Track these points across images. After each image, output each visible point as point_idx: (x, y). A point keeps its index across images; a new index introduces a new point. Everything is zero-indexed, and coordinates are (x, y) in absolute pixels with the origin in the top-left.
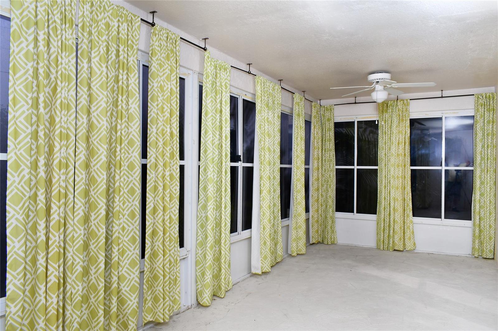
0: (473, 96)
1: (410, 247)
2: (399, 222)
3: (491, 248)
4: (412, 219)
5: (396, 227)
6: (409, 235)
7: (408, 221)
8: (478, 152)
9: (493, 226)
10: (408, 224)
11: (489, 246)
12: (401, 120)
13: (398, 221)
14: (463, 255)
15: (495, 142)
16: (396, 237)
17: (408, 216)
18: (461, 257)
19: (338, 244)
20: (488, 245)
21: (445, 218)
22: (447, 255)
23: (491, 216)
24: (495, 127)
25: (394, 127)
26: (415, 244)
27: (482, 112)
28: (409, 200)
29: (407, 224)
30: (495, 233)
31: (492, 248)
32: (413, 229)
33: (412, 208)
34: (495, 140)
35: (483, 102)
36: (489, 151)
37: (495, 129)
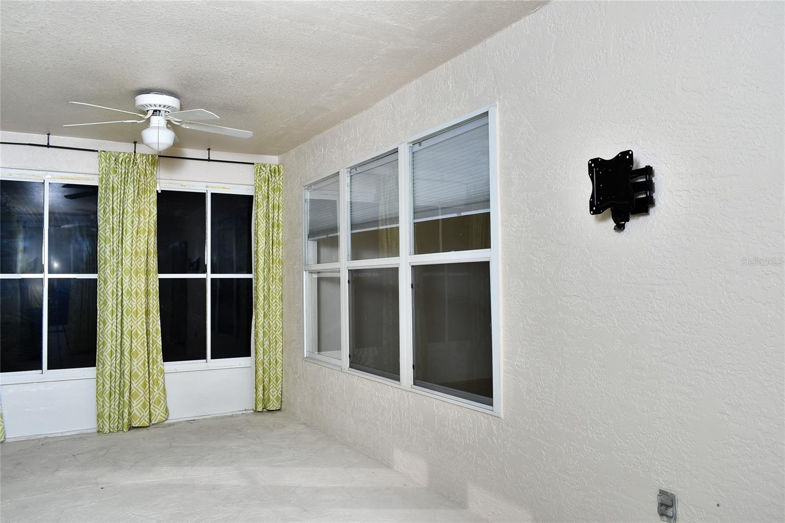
0: (252, 165)
1: (159, 417)
2: (141, 375)
3: (278, 394)
4: (162, 367)
5: (134, 385)
6: (157, 396)
7: (155, 371)
8: (261, 250)
9: (280, 361)
10: (155, 377)
11: (276, 391)
12: (139, 193)
13: (139, 373)
14: (238, 413)
15: (281, 237)
16: (135, 403)
17: (155, 361)
18: (237, 416)
19: (7, 441)
20: (275, 389)
21: (212, 358)
22: (217, 418)
23: (278, 345)
24: (281, 215)
25: (130, 201)
26: (167, 410)
27: (265, 192)
28: (157, 333)
29: (153, 377)
30: (282, 370)
31: (280, 394)
32: (164, 384)
33: (161, 348)
34: (281, 234)
35: (267, 177)
36: (275, 250)
37: (280, 218)
